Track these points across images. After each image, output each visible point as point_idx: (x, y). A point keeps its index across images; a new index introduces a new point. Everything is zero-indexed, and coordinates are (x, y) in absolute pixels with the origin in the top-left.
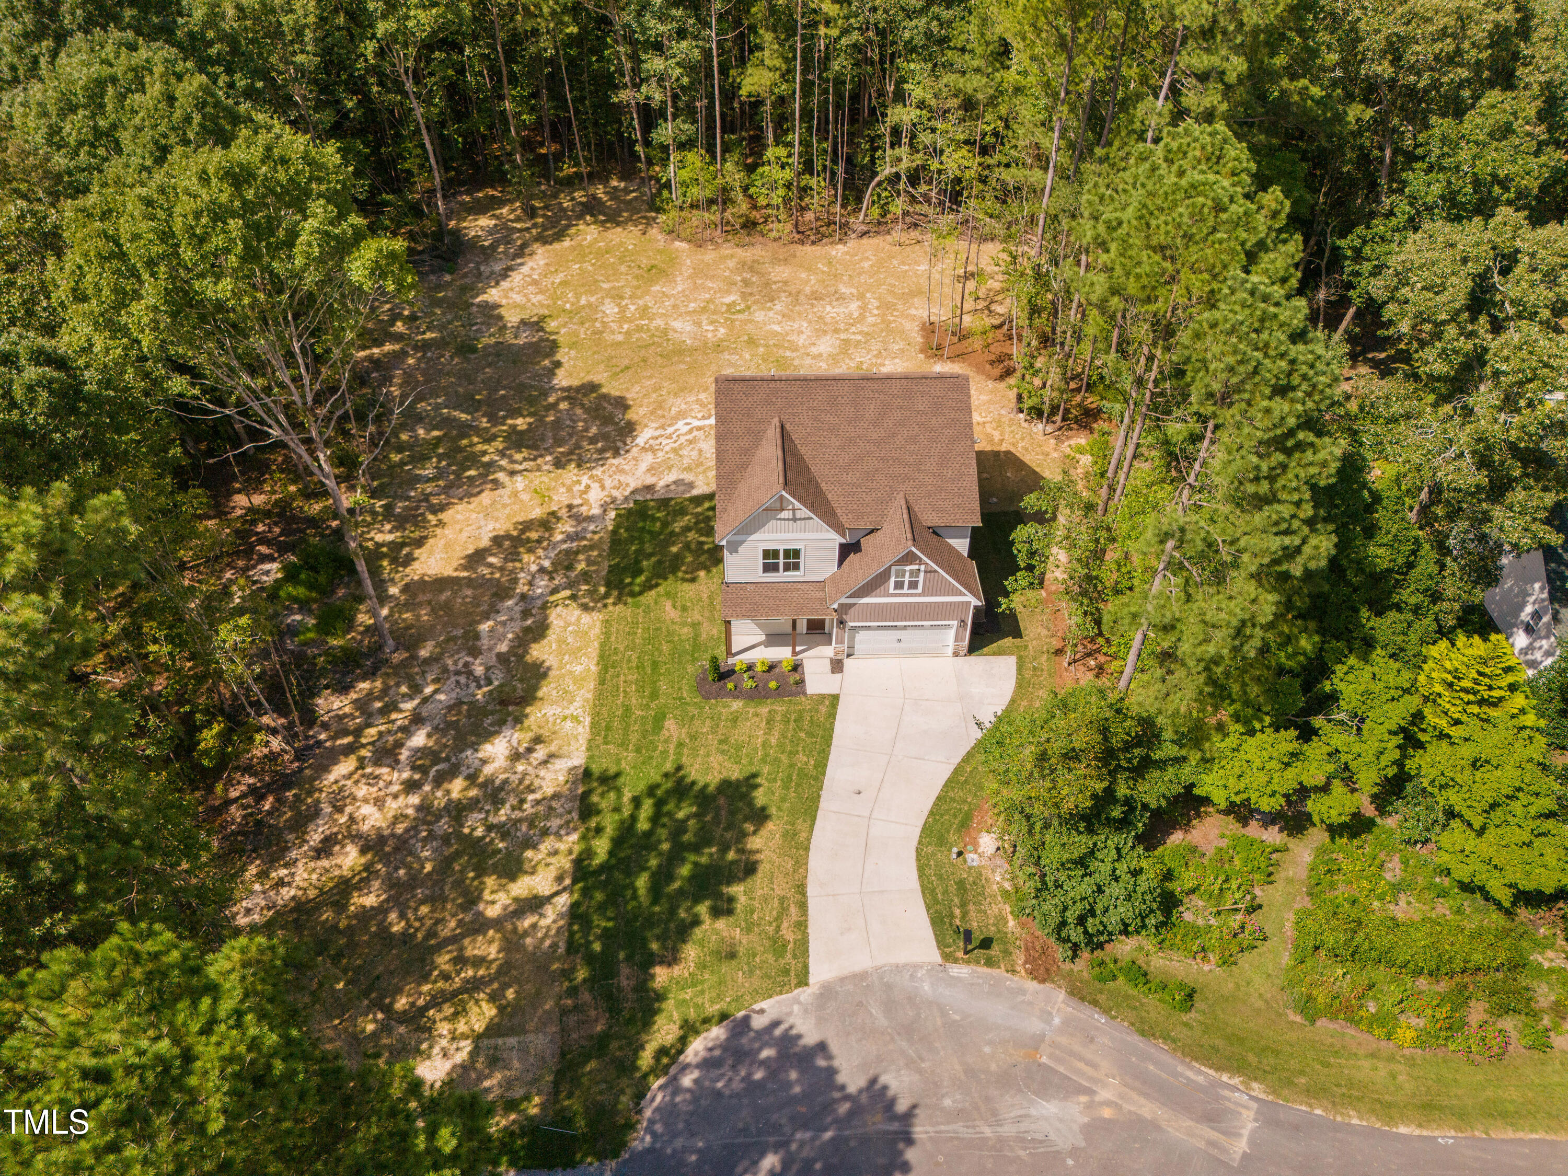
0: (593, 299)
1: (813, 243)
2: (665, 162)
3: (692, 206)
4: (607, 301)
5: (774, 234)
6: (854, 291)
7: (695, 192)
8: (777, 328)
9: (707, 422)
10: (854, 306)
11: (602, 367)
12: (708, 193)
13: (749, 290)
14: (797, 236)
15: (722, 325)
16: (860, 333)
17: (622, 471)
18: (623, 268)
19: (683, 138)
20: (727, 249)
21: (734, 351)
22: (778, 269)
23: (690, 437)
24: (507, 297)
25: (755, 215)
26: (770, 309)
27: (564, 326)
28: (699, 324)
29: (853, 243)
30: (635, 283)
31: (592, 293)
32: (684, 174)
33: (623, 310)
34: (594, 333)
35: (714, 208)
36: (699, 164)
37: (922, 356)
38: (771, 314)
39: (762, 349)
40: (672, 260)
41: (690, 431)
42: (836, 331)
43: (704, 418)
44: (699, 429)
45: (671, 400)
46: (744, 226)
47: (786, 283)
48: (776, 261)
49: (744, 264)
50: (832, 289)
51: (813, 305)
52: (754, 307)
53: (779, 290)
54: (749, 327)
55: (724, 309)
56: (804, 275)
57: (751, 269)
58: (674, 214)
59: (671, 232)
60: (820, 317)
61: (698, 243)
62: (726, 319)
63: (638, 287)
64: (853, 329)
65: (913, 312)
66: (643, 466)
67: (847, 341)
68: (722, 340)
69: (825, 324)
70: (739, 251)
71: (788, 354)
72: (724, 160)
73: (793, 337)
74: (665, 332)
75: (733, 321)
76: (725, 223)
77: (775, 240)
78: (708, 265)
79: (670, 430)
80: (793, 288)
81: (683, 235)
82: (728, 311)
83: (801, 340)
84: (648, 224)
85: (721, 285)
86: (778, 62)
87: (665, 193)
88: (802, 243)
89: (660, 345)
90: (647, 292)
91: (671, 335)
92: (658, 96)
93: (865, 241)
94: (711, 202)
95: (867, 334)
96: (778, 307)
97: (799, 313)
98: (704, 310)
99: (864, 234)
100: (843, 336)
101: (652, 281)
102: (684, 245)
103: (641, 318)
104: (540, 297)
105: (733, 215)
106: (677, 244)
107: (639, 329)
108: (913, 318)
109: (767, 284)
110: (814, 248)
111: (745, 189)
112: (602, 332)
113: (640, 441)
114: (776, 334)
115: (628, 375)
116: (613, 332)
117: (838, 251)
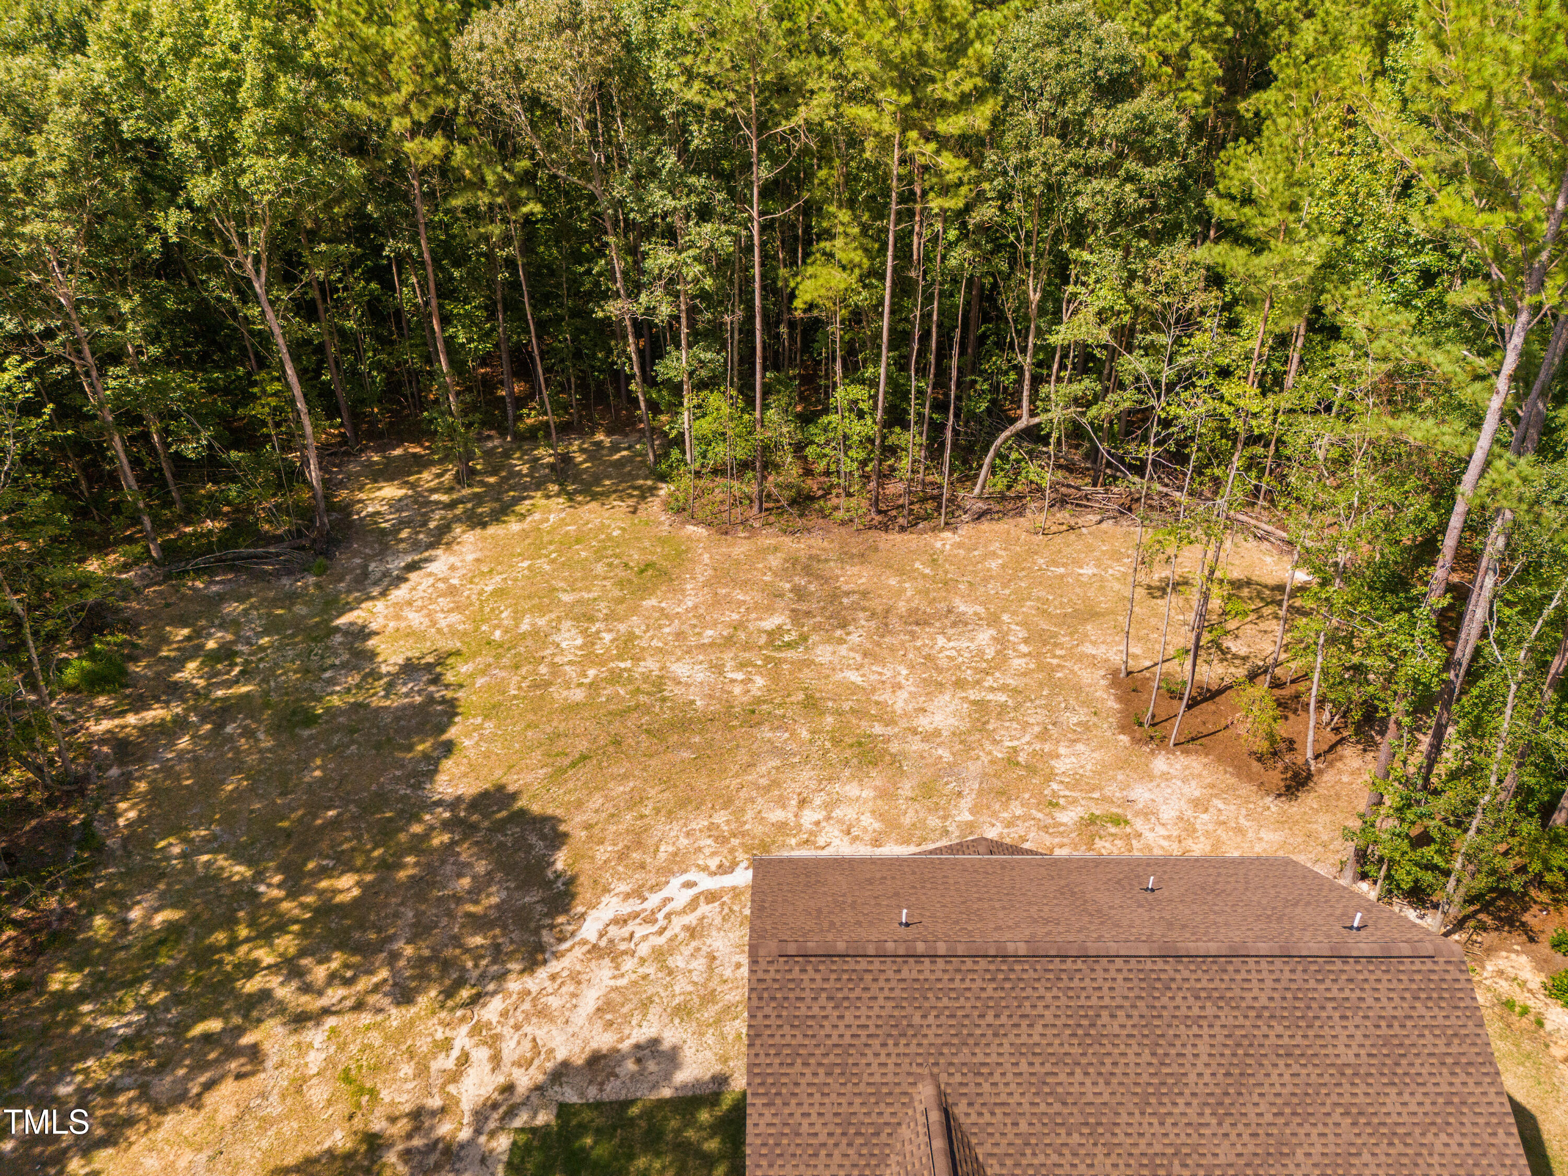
0: (541, 622)
1: (903, 529)
2: (675, 408)
3: (715, 472)
4: (567, 624)
5: (840, 515)
6: (980, 609)
7: (720, 451)
8: (854, 677)
9: (727, 881)
10: (984, 636)
11: (537, 755)
12: (741, 454)
13: (804, 607)
14: (878, 518)
15: (759, 670)
16: (1004, 688)
17: (543, 1013)
18: (600, 568)
19: (703, 373)
20: (768, 539)
21: (781, 724)
22: (851, 570)
23: (691, 919)
24: (398, 617)
25: (811, 485)
26: (841, 641)
27: (483, 672)
28: (718, 669)
29: (966, 530)
30: (617, 593)
31: (542, 610)
32: (705, 426)
33: (591, 640)
34: (535, 686)
35: (750, 474)
36: (726, 410)
37: (1124, 739)
38: (843, 650)
39: (829, 719)
40: (679, 554)
41: (693, 904)
42: (960, 684)
43: (722, 870)
44: (712, 897)
45: (660, 828)
46: (793, 502)
47: (865, 594)
48: (846, 557)
49: (795, 561)
50: (943, 606)
51: (912, 634)
52: (814, 638)
53: (855, 607)
54: (806, 674)
55: (763, 640)
56: (893, 582)
57: (807, 571)
58: (687, 481)
59: (681, 510)
60: (928, 657)
61: (723, 528)
62: (768, 660)
63: (621, 601)
64: (989, 682)
65: (1089, 649)
66: (590, 998)
67: (980, 705)
68: (759, 701)
69: (939, 670)
70: (787, 540)
71: (878, 729)
72: (765, 407)
73: (884, 696)
74: (659, 684)
75: (778, 662)
76: (765, 497)
77: (843, 523)
78: (738, 562)
79: (654, 900)
80: (876, 604)
81: (700, 515)
82: (770, 643)
83: (900, 702)
84: (643, 497)
85: (758, 597)
86: (858, 256)
87: (675, 453)
88: (885, 527)
89: (647, 709)
90: (634, 610)
91: (670, 689)
92: (665, 310)
93: (985, 526)
94: (745, 465)
95: (1016, 691)
96: (854, 638)
97: (892, 649)
98: (729, 641)
99: (979, 516)
100: (973, 695)
101: (645, 591)
102: (701, 531)
103: (620, 657)
104: (454, 618)
105: (777, 485)
106: (690, 528)
107: (615, 678)
108: (1093, 660)
109: (834, 596)
110: (906, 536)
111: (799, 448)
112: (548, 684)
113: (589, 930)
114: (854, 689)
115: (584, 772)
116: (567, 685)
117: (946, 541)
